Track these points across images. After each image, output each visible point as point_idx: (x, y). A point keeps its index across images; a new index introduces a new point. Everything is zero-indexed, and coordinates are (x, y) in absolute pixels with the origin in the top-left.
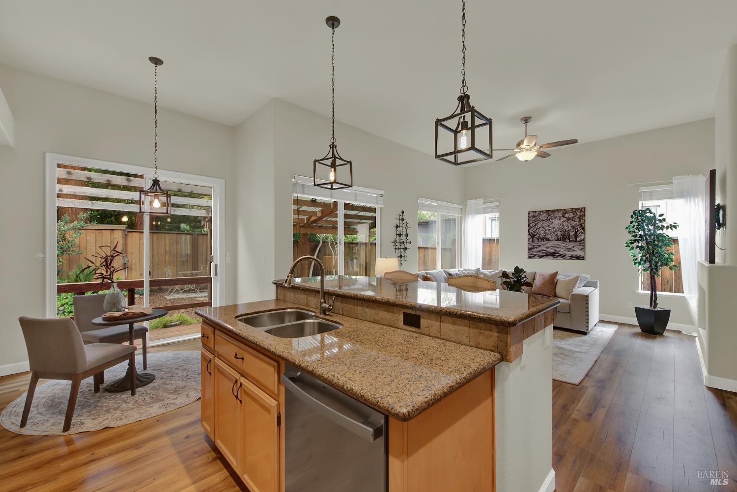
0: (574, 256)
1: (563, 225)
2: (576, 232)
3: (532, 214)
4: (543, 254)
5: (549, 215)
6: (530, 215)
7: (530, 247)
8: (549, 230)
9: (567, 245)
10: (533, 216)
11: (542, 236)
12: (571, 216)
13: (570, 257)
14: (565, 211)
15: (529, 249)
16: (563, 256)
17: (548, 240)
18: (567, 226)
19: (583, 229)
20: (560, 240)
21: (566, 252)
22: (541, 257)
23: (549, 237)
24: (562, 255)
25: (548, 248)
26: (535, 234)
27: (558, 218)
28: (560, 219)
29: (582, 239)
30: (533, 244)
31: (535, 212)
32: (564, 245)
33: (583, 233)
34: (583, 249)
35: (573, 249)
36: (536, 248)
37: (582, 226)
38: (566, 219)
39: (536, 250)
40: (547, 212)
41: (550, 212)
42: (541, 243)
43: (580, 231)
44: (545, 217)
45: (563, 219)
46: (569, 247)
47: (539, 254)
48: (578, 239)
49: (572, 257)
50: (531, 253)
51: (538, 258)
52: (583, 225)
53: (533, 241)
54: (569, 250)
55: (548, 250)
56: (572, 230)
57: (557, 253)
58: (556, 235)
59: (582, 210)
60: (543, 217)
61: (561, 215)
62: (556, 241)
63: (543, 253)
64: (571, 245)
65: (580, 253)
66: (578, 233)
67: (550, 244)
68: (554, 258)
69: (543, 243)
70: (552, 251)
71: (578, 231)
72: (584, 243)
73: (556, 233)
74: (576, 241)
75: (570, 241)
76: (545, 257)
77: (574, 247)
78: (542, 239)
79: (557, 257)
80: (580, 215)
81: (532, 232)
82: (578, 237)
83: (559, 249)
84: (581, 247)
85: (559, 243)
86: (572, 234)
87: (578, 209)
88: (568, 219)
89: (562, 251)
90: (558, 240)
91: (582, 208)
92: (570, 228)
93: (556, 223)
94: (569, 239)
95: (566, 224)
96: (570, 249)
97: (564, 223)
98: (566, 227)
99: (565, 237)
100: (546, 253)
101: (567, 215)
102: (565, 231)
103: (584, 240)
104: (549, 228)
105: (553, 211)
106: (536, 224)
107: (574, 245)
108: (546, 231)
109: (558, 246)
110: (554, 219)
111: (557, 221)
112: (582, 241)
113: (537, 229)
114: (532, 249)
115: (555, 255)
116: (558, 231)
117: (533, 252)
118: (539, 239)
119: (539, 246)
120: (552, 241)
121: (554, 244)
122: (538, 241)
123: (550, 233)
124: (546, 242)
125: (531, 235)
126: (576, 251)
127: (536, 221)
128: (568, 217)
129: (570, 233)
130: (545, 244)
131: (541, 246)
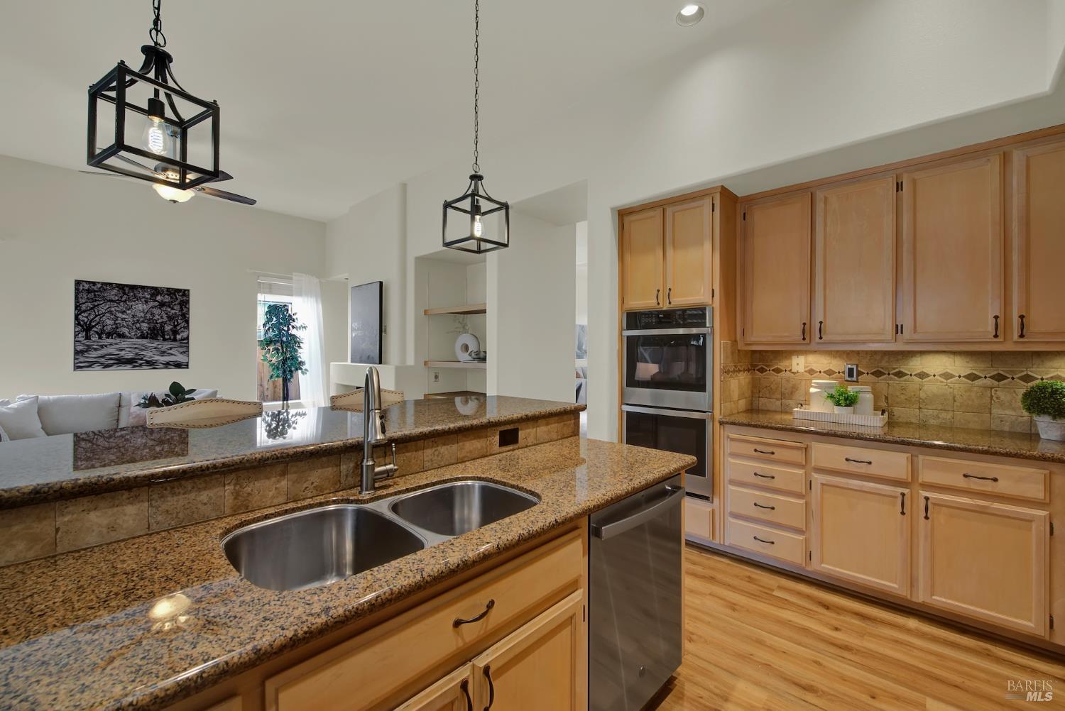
0: (171, 363)
1: (152, 314)
2: (175, 326)
3: (87, 286)
4: (112, 362)
5: (124, 294)
6: (81, 288)
7: (80, 348)
8: (123, 319)
9: (160, 346)
10: (89, 291)
11: (108, 329)
13: (164, 364)
14: (156, 291)
15: (77, 353)
16: (152, 364)
17: (122, 336)
18: (160, 315)
19: (187, 322)
20: (146, 338)
21: (157, 358)
22: (106, 366)
23: (125, 330)
24: (151, 361)
25: (122, 350)
27: (143, 300)
28: (146, 302)
29: (185, 336)
30: (87, 342)
31: (94, 283)
32: (154, 345)
33: (187, 328)
34: (186, 353)
35: (170, 352)
36: (96, 350)
37: (185, 317)
38: (156, 304)
39: (94, 354)
40: (121, 287)
41: (127, 289)
42: (105, 341)
43: (182, 325)
44: (116, 295)
45: (151, 304)
46: (163, 349)
47: (102, 360)
48: (178, 337)
49: (167, 365)
50: (82, 359)
51: (99, 368)
52: (187, 316)
53: (88, 338)
54: (163, 353)
55: (122, 353)
56: (168, 323)
57: (142, 359)
58: (138, 329)
59: (185, 293)
60: (112, 294)
61: (149, 297)
62: (137, 338)
63: (111, 359)
64: (165, 346)
65: (181, 358)
66: (178, 328)
67: (124, 344)
68: (135, 366)
69: (110, 341)
70: (130, 356)
71: (178, 324)
72: (188, 343)
73: (138, 325)
74: (175, 340)
75: (165, 340)
76: (115, 366)
77: (171, 348)
78: (109, 335)
79: (141, 365)
80: (182, 301)
81: (86, 320)
82: (179, 335)
83: (143, 353)
84: (184, 349)
85: (144, 342)
86: (168, 328)
87: (178, 291)
88: (162, 304)
89: (149, 355)
90: (142, 337)
91: (185, 290)
92: (165, 319)
93: (139, 307)
95: (157, 311)
96: (164, 352)
97: (154, 310)
98: (157, 317)
99: (155, 333)
100: (117, 359)
101: (159, 298)
102: (157, 323)
103: (187, 338)
104: (124, 316)
105: (134, 287)
106: (95, 306)
107: (171, 346)
108: (117, 320)
109: (143, 348)
110: (135, 301)
111: (140, 305)
112: (184, 339)
113: (96, 316)
114: (86, 352)
115: (136, 362)
116: (143, 322)
117: (87, 357)
118: (102, 333)
119: (102, 347)
120: (130, 338)
121: (135, 344)
122: (100, 338)
123: (126, 325)
124: (118, 340)
125: (82, 326)
126: (175, 355)
127: (96, 301)
128: (162, 301)
129: (164, 327)
130: (116, 344)
131: (106, 346)
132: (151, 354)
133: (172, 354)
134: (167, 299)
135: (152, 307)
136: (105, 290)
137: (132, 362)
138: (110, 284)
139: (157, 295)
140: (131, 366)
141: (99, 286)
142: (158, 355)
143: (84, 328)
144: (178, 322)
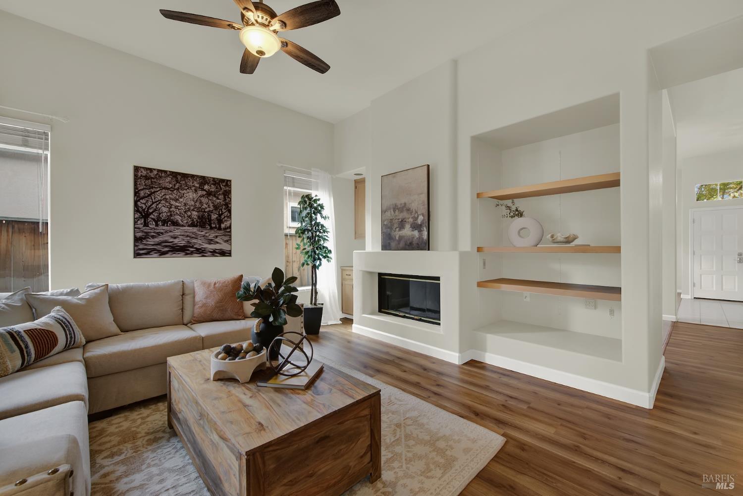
0: (217, 251)
1: (201, 203)
2: (220, 215)
3: (144, 173)
4: (166, 249)
5: (177, 182)
6: (139, 174)
7: (139, 235)
8: (176, 207)
9: (207, 235)
10: (147, 178)
11: (164, 216)
12: (213, 190)
13: (211, 252)
14: (204, 180)
15: (137, 240)
16: (201, 252)
17: (175, 224)
18: (207, 204)
19: (230, 211)
20: (196, 226)
21: (205, 246)
22: (162, 254)
23: (178, 218)
24: (200, 249)
25: (175, 238)
26: (151, 211)
27: (193, 188)
28: (196, 191)
29: (228, 225)
30: (146, 229)
31: (151, 170)
32: (202, 233)
33: (230, 217)
34: (229, 241)
35: (216, 240)
36: (153, 237)
37: (228, 207)
38: (204, 193)
39: (151, 241)
40: (174, 175)
41: (179, 177)
42: (161, 228)
43: (226, 214)
44: (170, 183)
45: (200, 193)
46: (211, 237)
47: (158, 247)
48: (223, 226)
49: (214, 253)
50: (141, 247)
51: (156, 255)
52: (230, 206)
53: (146, 224)
54: (210, 242)
55: (176, 241)
56: (214, 211)
57: (192, 247)
58: (189, 217)
59: (227, 183)
60: (167, 182)
61: (198, 186)
62: (189, 226)
63: (166, 246)
64: (212, 235)
65: (224, 247)
66: (223, 217)
67: (178, 231)
68: (187, 254)
69: (165, 228)
70: (183, 243)
71: (222, 214)
72: (230, 232)
73: (189, 213)
74: (220, 229)
75: (212, 228)
76: (170, 253)
77: (217, 237)
78: (165, 222)
79: (192, 253)
80: (225, 191)
81: (144, 207)
82: (223, 223)
83: (194, 241)
84: (226, 238)
85: (195, 230)
86: (214, 217)
87: (222, 181)
88: (209, 194)
90: (193, 225)
91: (228, 181)
92: (212, 208)
93: (190, 196)
94: (210, 225)
95: (204, 200)
96: (211, 240)
97: (202, 199)
98: (205, 206)
99: (203, 222)
100: (172, 247)
101: (206, 187)
102: (205, 212)
103: (230, 227)
104: (177, 204)
105: (185, 176)
106: (152, 193)
107: (217, 234)
108: (171, 207)
109: (194, 236)
110: (186, 190)
111: (190, 194)
112: (227, 228)
113: (153, 203)
114: (144, 239)
115: (188, 250)
116: (194, 210)
117: (146, 245)
118: (158, 220)
119: (159, 234)
120: (183, 226)
121: (186, 232)
122: (157, 225)
123: (178, 213)
124: (172, 228)
125: (140, 213)
126: (220, 244)
127: (152, 188)
128: (209, 190)
129: (211, 216)
130: (170, 231)
131: (162, 233)
132: (200, 242)
133: (218, 243)
134: (213, 189)
135: (201, 196)
136: (161, 177)
137: (185, 250)
138: (165, 172)
139: (205, 184)
140: (184, 254)
141: (155, 172)
142: (207, 243)
143: (142, 214)
144: (222, 212)
